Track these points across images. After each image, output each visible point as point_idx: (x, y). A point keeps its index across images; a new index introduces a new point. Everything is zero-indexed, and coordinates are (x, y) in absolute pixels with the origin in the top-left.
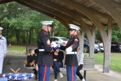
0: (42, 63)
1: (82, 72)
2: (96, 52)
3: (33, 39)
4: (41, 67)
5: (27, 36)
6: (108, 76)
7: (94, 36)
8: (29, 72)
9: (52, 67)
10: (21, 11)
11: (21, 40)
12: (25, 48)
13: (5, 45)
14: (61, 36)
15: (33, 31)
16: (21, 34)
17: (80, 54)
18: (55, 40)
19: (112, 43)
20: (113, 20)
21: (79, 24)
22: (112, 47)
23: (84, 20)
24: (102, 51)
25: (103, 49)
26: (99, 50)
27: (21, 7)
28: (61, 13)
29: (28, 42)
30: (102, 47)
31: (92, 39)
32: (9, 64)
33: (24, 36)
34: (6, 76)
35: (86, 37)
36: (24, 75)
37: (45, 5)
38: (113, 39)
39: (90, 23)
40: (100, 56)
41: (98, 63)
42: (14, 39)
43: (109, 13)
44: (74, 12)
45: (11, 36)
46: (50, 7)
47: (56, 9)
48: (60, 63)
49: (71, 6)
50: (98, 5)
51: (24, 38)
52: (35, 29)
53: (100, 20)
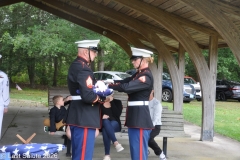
0: (77, 123)
1: (158, 140)
2: (187, 100)
3: (62, 77)
4: (76, 132)
5: (50, 71)
6: (210, 147)
7: (182, 69)
8: (54, 141)
9: (100, 131)
10: (37, 22)
11: (37, 78)
12: (47, 94)
13: (6, 89)
14: (116, 70)
15: (61, 60)
16: (37, 66)
17: (155, 104)
18: (105, 77)
19: (218, 83)
20: (219, 36)
21: (152, 46)
22: (218, 91)
23: (162, 37)
24: (199, 99)
25: (199, 94)
26: (192, 96)
27: (38, 13)
28: (117, 25)
29: (52, 83)
30: (198, 91)
31: (179, 74)
32: (14, 126)
33: (44, 70)
34: (7, 151)
35: (166, 70)
36: (43, 148)
37: (85, 9)
38: (219, 75)
39: (174, 43)
40: (195, 108)
41: (191, 121)
42: (24, 76)
43: (211, 24)
44: (142, 22)
45: (19, 71)
46: (94, 12)
47: (106, 17)
48: (114, 123)
49: (135, 11)
50: (189, 7)
51: (43, 74)
52: (65, 56)
53: (194, 37)
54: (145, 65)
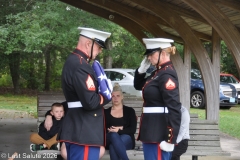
2: (225, 105)
3: (56, 76)
5: (41, 70)
7: (218, 62)
9: (107, 148)
11: (23, 80)
14: (129, 67)
15: (55, 55)
16: (24, 64)
21: (175, 33)
23: (189, 21)
26: (232, 100)
29: (43, 86)
31: (213, 70)
33: (32, 69)
35: (195, 65)
39: (206, 29)
40: (237, 116)
41: (231, 134)
42: (5, 77)
48: (126, 138)
51: (31, 75)
52: (60, 49)
53: (232, 19)
54: (166, 59)
